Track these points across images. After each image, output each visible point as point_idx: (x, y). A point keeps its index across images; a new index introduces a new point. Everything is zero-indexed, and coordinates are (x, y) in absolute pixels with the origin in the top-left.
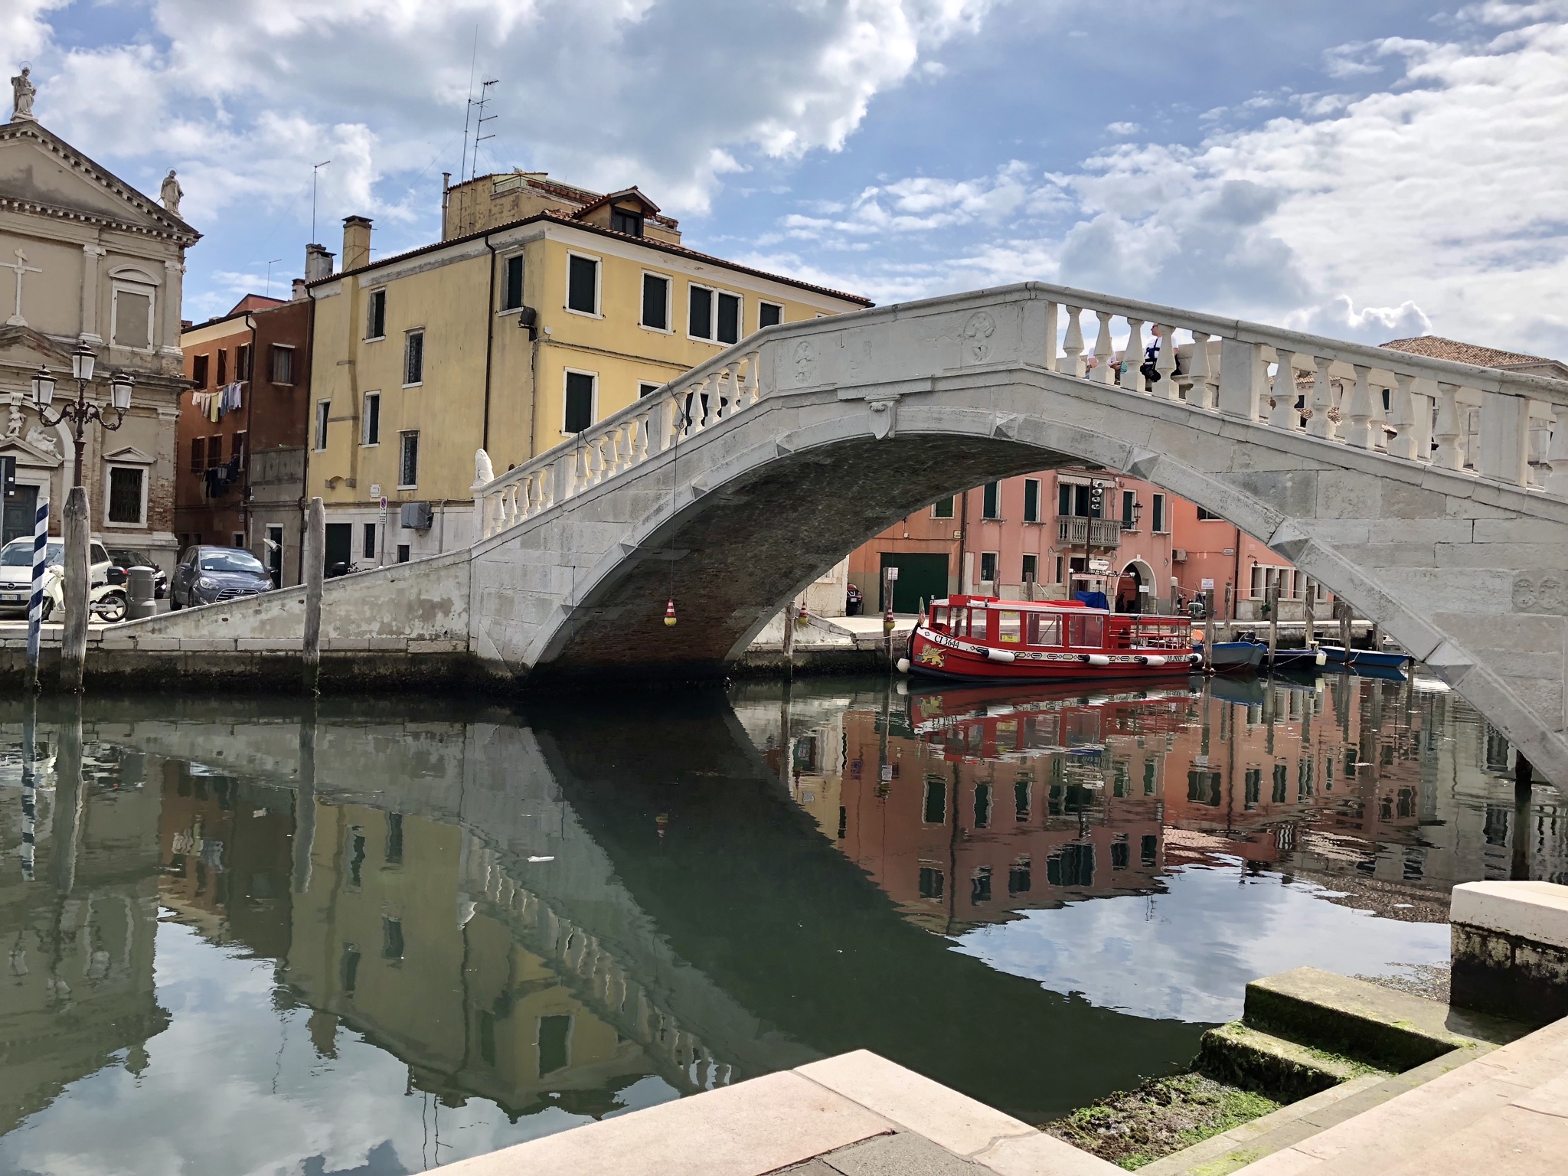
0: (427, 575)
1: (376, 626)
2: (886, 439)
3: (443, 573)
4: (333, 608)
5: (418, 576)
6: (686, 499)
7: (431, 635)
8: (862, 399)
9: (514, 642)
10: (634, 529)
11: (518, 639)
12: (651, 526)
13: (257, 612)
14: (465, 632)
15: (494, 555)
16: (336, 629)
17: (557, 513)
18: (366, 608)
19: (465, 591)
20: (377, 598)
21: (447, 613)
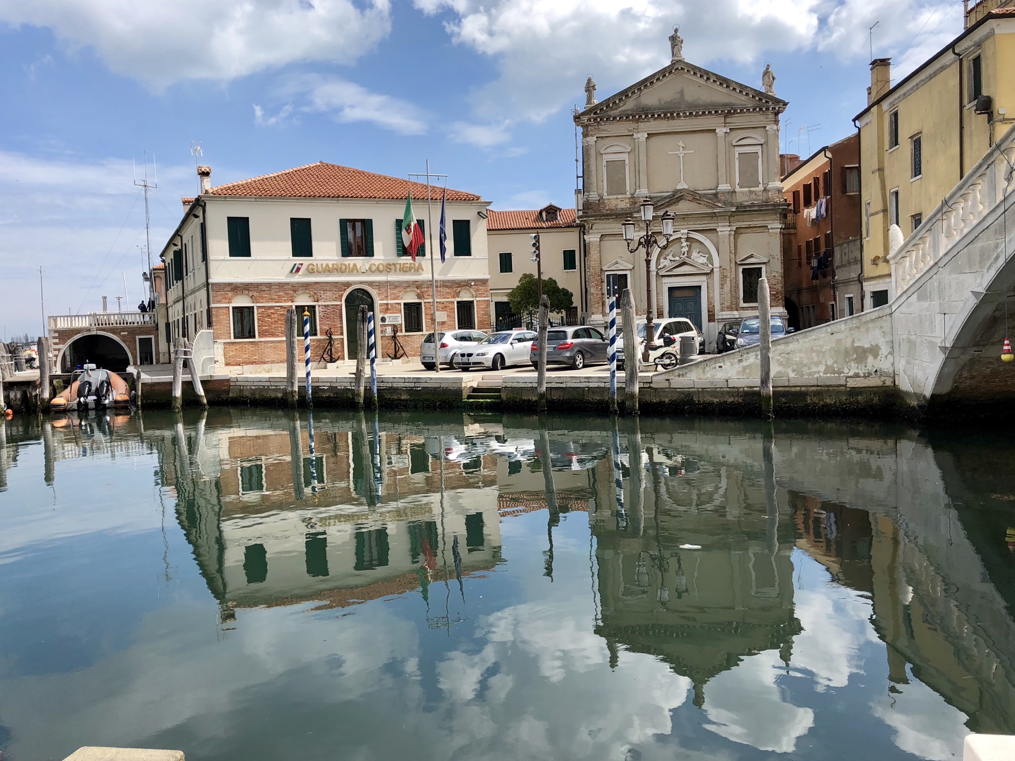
0: (858, 328)
1: (822, 368)
3: (870, 325)
4: (790, 356)
5: (851, 329)
7: (864, 373)
9: (919, 377)
10: (982, 276)
11: (920, 375)
12: (992, 273)
13: (740, 361)
14: (891, 371)
15: (903, 309)
16: (794, 371)
17: (934, 270)
18: (814, 355)
19: (889, 338)
20: (822, 347)
21: (876, 356)
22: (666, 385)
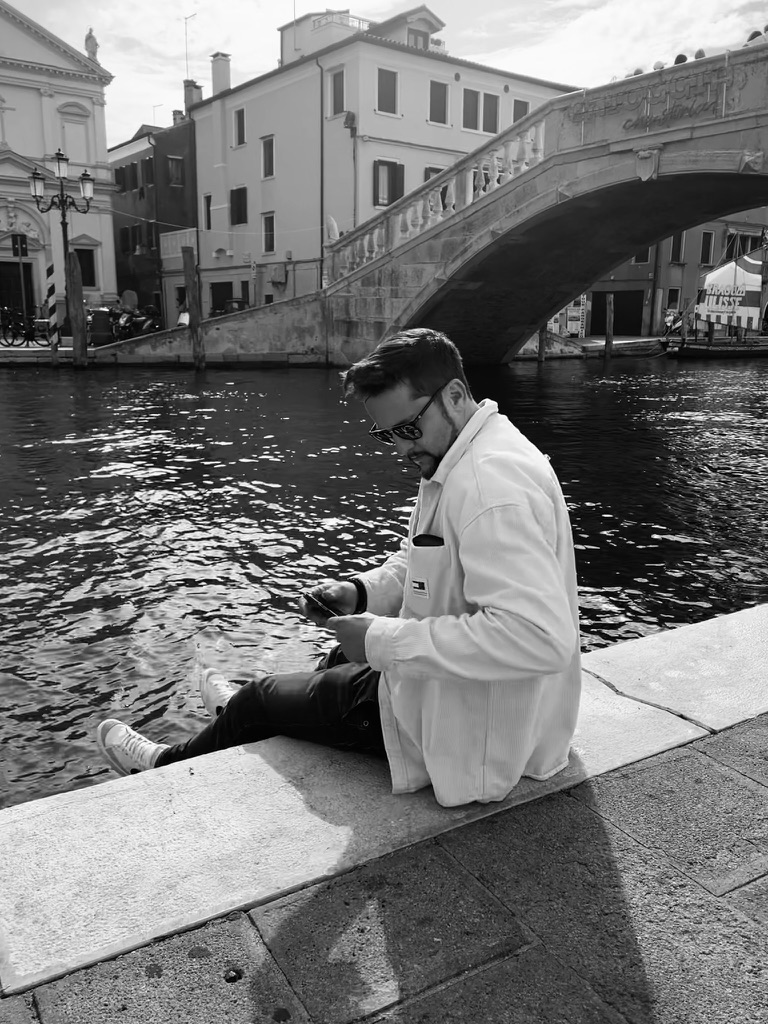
0: (298, 309)
1: (267, 345)
2: (650, 182)
3: (308, 307)
4: (238, 334)
5: (292, 310)
6: (487, 241)
7: (303, 351)
8: (631, 150)
10: (446, 267)
12: (459, 263)
14: (325, 349)
15: (342, 293)
16: (240, 348)
17: (388, 259)
18: (259, 333)
19: (323, 319)
20: (266, 326)
21: (312, 336)
22: (112, 359)
